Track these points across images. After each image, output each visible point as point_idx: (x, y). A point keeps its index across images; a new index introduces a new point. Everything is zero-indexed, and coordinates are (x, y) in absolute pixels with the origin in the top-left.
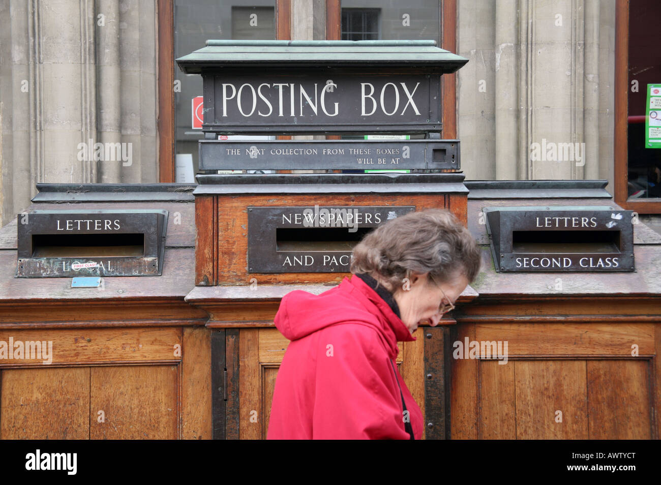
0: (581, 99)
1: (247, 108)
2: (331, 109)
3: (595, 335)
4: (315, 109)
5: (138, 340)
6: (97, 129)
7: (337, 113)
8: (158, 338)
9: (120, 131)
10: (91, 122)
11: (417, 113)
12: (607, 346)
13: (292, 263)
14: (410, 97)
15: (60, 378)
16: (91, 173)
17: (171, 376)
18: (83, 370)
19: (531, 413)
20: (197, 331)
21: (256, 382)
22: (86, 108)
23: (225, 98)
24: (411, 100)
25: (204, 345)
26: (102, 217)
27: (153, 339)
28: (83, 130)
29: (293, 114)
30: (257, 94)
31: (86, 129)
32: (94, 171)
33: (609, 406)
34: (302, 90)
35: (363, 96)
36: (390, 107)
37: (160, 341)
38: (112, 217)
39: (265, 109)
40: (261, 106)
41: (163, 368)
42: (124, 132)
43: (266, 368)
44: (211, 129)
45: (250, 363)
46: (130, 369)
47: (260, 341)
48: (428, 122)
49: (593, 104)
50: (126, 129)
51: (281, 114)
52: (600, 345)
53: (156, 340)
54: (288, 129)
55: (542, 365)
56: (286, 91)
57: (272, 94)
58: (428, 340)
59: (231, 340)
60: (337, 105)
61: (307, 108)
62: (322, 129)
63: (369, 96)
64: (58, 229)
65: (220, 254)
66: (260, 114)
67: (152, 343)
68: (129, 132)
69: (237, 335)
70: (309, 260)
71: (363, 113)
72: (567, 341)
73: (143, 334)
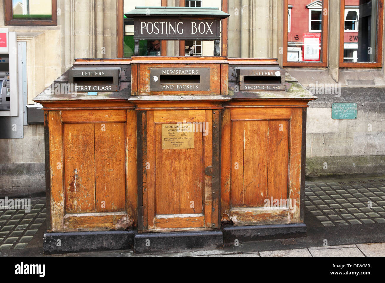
0: (271, 26)
1: (150, 31)
2: (180, 31)
3: (271, 112)
4: (175, 31)
5: (111, 114)
6: (95, 35)
7: (183, 33)
8: (118, 113)
9: (103, 35)
10: (93, 33)
11: (212, 33)
12: (275, 116)
13: (166, 87)
14: (209, 27)
15: (84, 127)
16: (93, 51)
17: (123, 127)
18: (92, 124)
19: (249, 138)
20: (131, 111)
21: (153, 129)
22: (91, 27)
23: (142, 27)
24: (209, 28)
25: (134, 116)
26: (98, 71)
27: (116, 114)
28: (90, 35)
29: (167, 33)
30: (154, 26)
31: (91, 35)
32: (94, 50)
33: (275, 136)
34: (170, 25)
35: (192, 27)
36: (202, 31)
37: (119, 114)
38: (101, 71)
39: (156, 31)
40: (155, 30)
41: (120, 124)
42: (105, 36)
43: (156, 124)
44: (137, 38)
45: (150, 122)
46: (108, 124)
47: (154, 115)
48: (215, 36)
49: (276, 28)
50: (105, 34)
51: (162, 33)
52: (273, 116)
53: (117, 114)
54: (165, 38)
55: (254, 122)
56: (164, 25)
57: (159, 26)
58: (214, 114)
59: (144, 114)
60: (183, 30)
61: (172, 31)
62: (177, 38)
63: (195, 27)
64: (83, 75)
65: (140, 84)
66: (155, 33)
67: (116, 115)
68: (107, 36)
69: (146, 112)
70: (172, 87)
71: (192, 33)
72: (262, 114)
73: (113, 112)
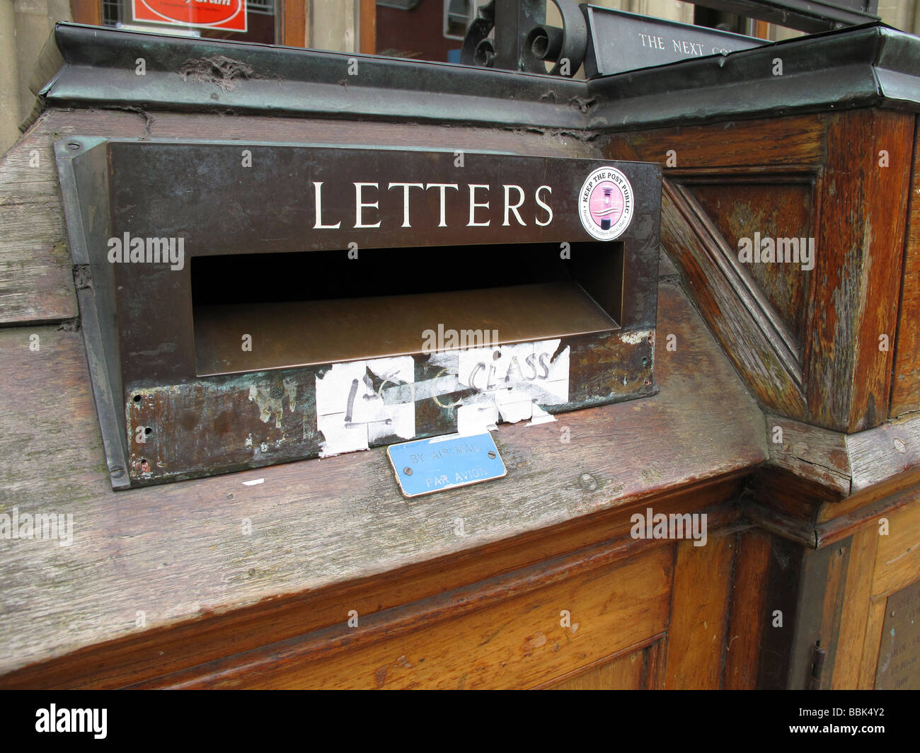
8: (620, 589)
26: (494, 171)
37: (623, 597)
45: (856, 607)
47: (880, 544)
59: (837, 562)
64: (318, 225)
67: (604, 610)
69: (849, 543)
73: (583, 592)
